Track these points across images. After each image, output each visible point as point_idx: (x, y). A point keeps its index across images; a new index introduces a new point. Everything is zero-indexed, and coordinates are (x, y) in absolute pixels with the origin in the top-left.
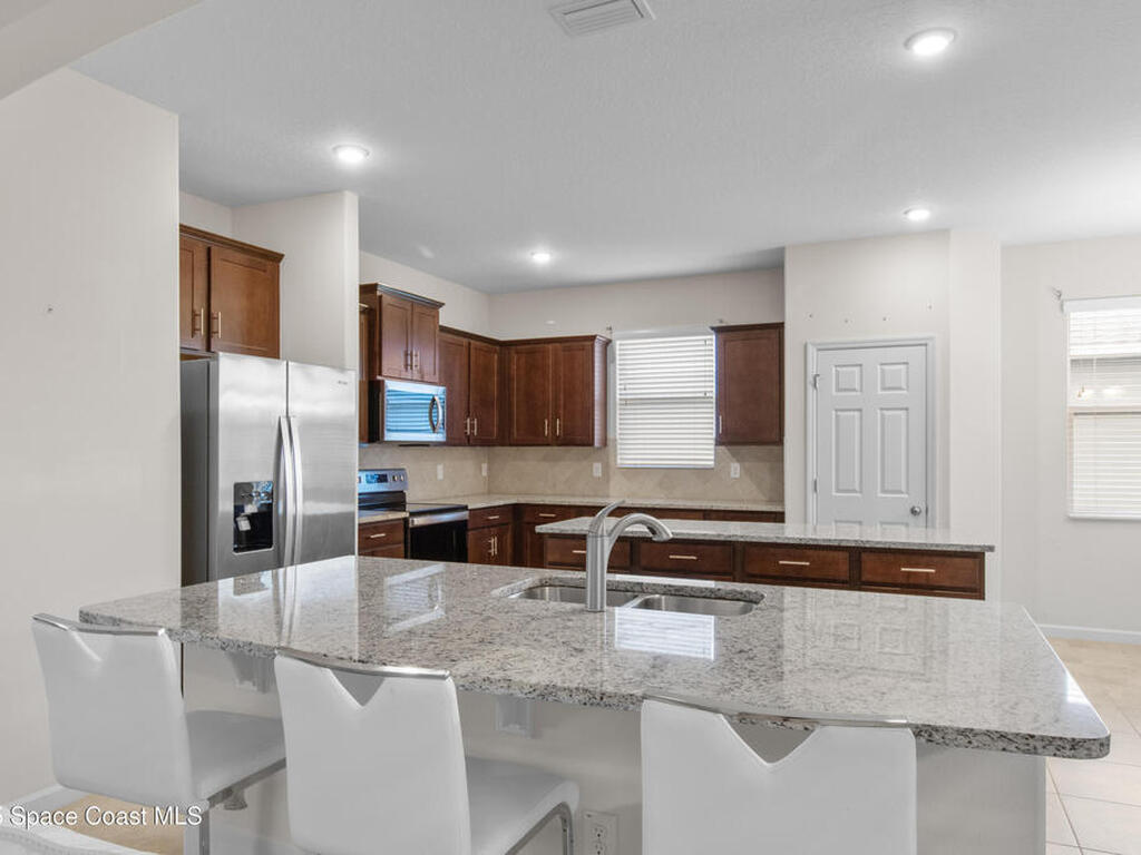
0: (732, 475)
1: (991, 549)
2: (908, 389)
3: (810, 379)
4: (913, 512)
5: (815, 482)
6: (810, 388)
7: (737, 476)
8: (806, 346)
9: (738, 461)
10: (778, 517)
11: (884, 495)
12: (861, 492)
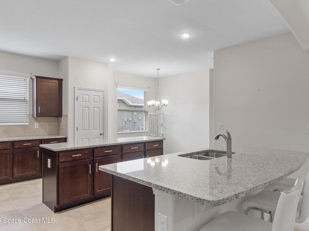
0: (36, 127)
1: (165, 139)
2: (99, 102)
3: (76, 98)
4: (101, 134)
5: (77, 128)
6: (76, 100)
7: (38, 127)
8: (74, 88)
9: (38, 122)
10: (65, 140)
11: (94, 130)
12: (89, 130)
